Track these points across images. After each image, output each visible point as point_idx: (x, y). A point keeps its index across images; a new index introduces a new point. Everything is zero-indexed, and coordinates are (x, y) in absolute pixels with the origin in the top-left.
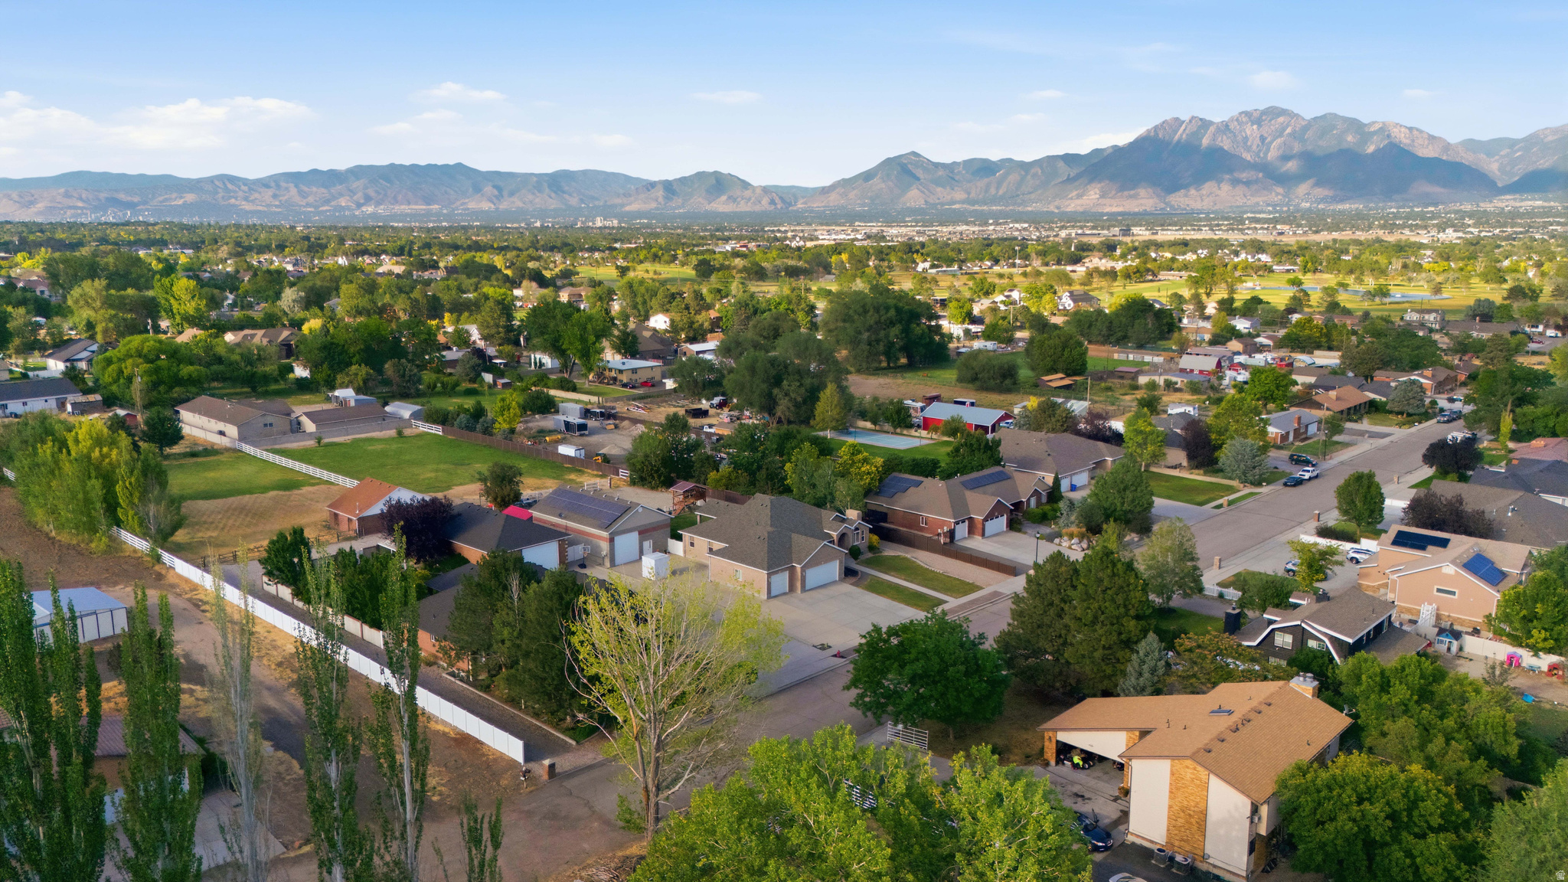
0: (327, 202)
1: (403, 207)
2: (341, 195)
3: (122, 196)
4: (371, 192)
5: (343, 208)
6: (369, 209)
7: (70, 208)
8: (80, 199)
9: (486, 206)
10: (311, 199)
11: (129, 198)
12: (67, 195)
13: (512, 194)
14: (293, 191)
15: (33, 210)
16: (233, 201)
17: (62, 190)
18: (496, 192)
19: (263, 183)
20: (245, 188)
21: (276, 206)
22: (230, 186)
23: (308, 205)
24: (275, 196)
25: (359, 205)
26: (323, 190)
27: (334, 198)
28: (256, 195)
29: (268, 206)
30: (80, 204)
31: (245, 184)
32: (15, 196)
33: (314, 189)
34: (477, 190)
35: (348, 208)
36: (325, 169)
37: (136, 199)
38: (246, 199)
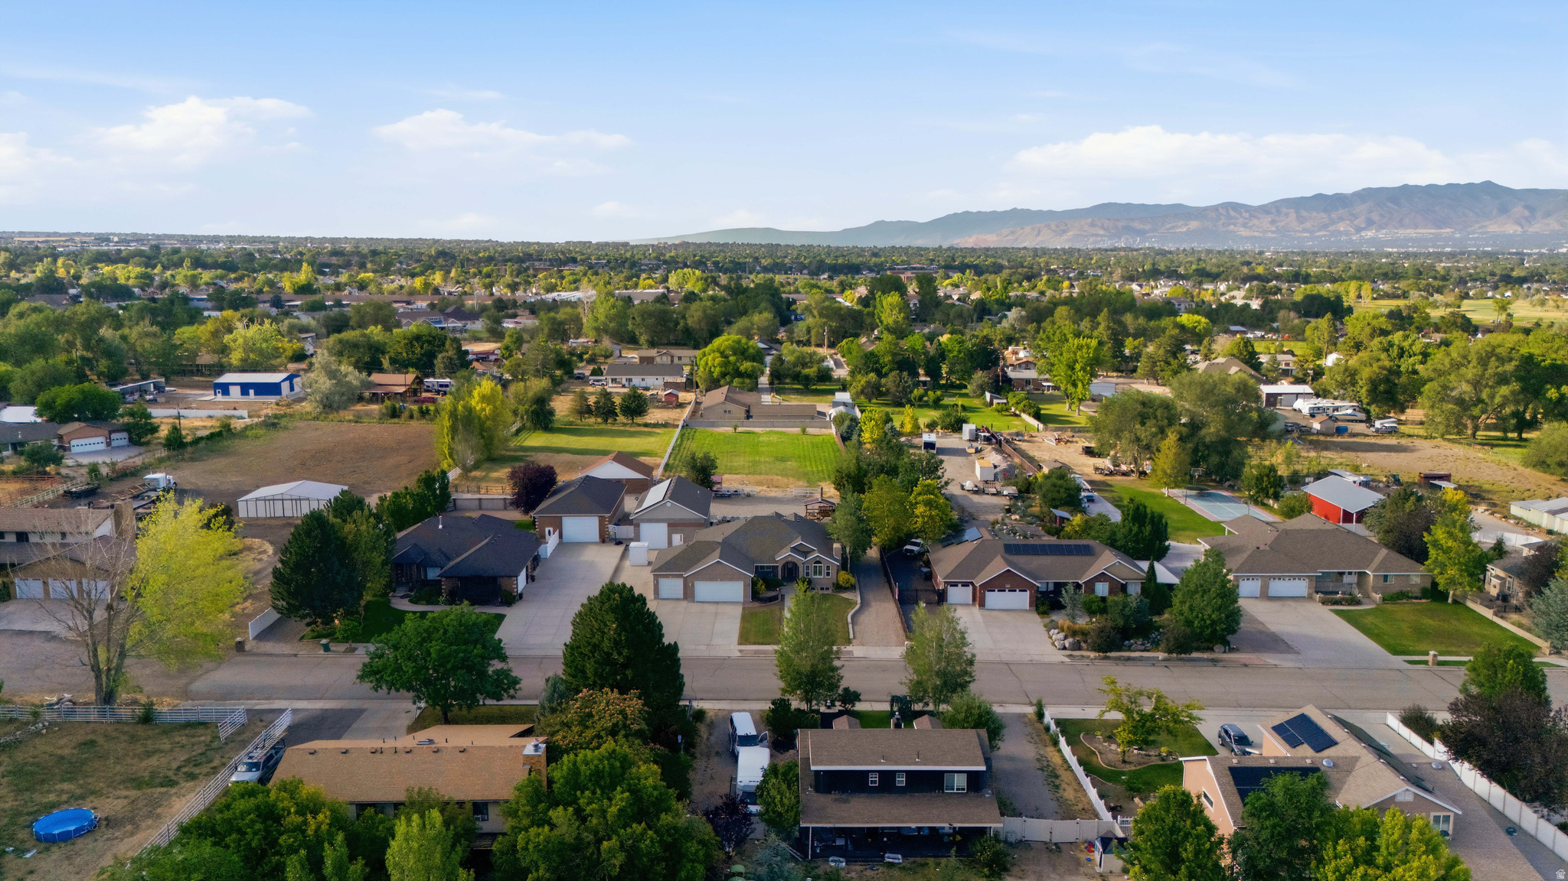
0: (1325, 227)
1: (1408, 231)
2: (1341, 219)
3: (1137, 225)
4: (1375, 217)
5: (1340, 233)
6: (1369, 234)
7: (1093, 235)
8: (1103, 228)
9: (1511, 229)
10: (1308, 225)
11: (1142, 227)
12: (1093, 225)
13: (1548, 215)
14: (1293, 215)
15: (1065, 237)
16: (1232, 227)
17: (1090, 220)
18: (1527, 213)
19: (1264, 209)
20: (1247, 215)
21: (1273, 232)
22: (1232, 213)
23: (1305, 230)
24: (1273, 222)
25: (1359, 230)
26: (1323, 215)
27: (1333, 222)
28: (1255, 221)
29: (1265, 231)
30: (1101, 232)
31: (1246, 211)
32: (1053, 226)
33: (1314, 214)
34: (1504, 210)
35: (1347, 233)
36: (1330, 193)
37: (1147, 227)
38: (1245, 225)
